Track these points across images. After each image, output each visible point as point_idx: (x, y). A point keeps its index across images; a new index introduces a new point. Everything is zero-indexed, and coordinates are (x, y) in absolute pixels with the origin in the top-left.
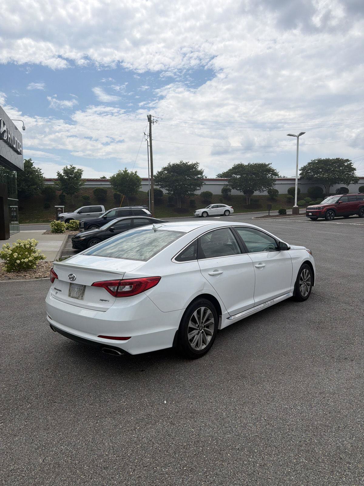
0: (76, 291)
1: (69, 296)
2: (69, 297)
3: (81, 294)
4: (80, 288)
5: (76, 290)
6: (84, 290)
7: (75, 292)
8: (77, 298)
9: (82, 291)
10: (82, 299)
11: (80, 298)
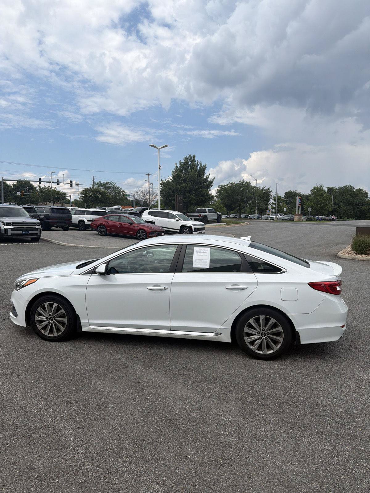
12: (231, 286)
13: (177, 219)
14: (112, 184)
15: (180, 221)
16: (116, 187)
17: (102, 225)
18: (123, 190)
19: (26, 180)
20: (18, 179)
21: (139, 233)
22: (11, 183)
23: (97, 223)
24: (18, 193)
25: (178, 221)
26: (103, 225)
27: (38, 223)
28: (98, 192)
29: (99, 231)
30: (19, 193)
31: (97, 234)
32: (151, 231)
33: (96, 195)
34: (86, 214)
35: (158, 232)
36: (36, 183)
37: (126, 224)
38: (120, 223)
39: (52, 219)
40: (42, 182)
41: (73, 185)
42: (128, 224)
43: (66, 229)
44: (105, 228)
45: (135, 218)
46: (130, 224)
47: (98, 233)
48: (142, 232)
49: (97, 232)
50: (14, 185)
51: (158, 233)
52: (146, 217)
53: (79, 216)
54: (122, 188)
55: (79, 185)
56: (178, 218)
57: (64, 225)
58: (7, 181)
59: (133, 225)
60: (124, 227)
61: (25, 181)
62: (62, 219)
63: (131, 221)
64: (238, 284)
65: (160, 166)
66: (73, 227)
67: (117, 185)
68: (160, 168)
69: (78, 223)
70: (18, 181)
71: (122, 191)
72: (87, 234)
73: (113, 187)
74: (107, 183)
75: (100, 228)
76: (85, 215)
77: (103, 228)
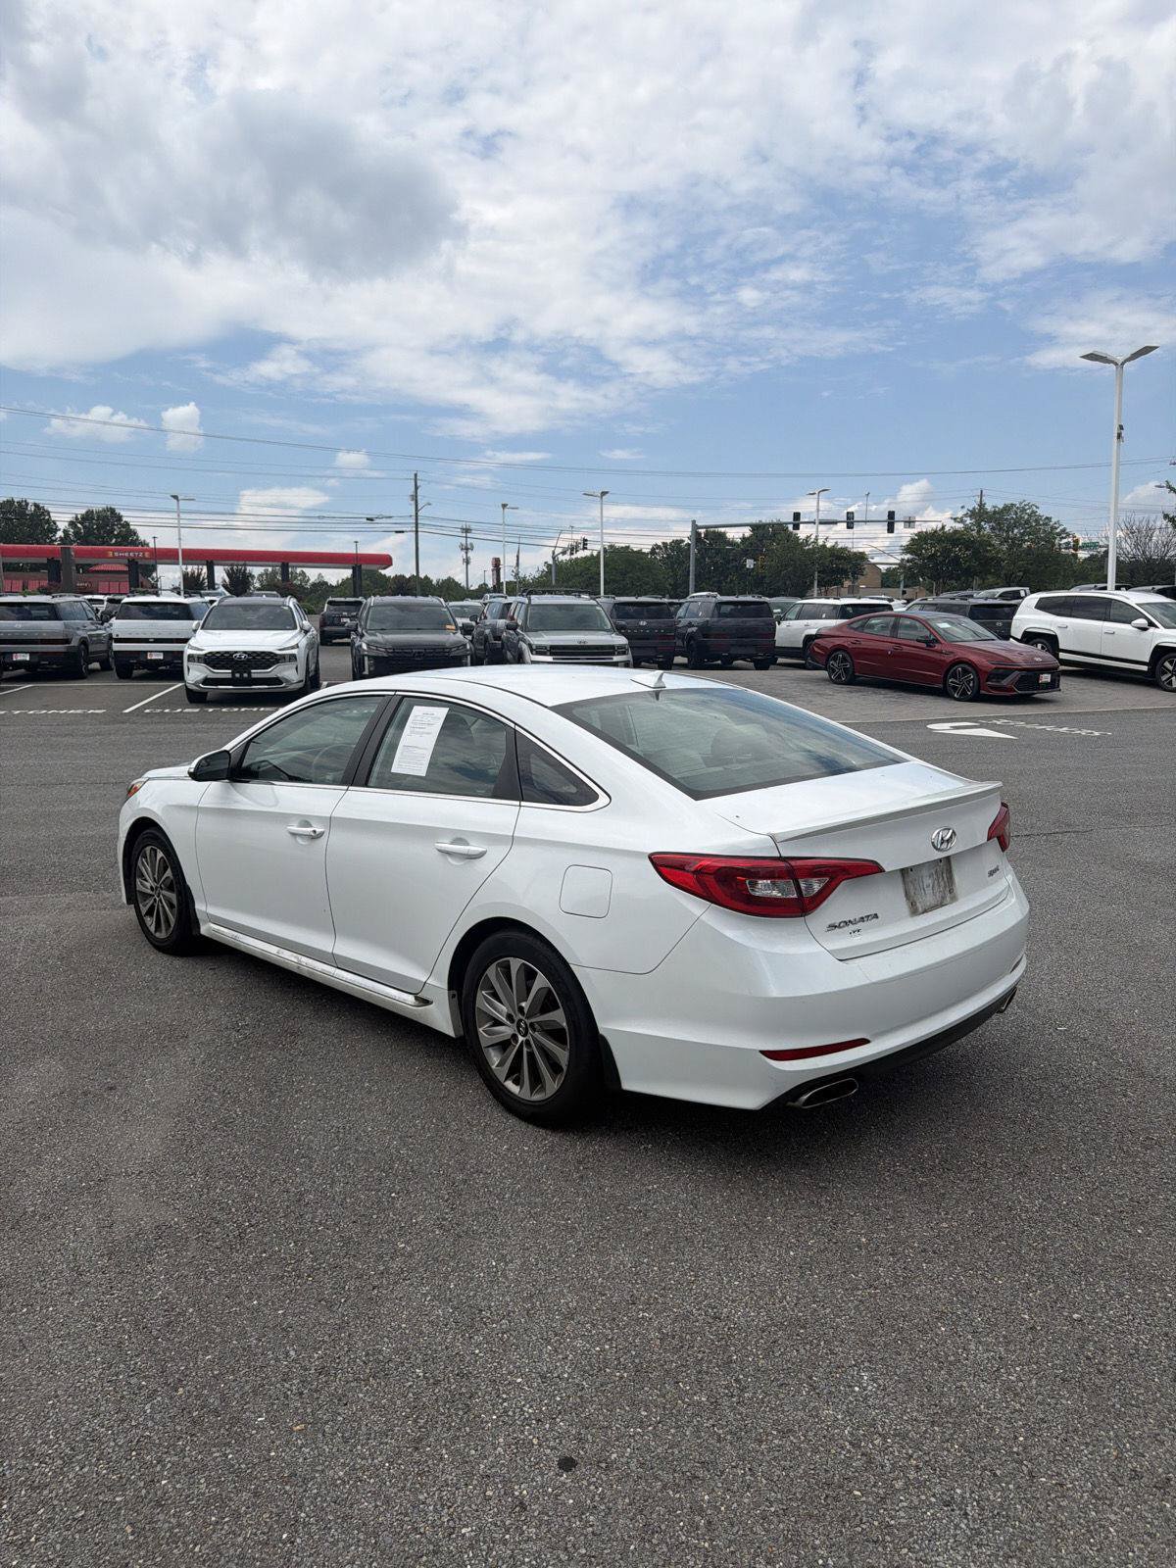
0: (928, 886)
1: (914, 911)
2: (915, 918)
3: (945, 887)
4: (936, 872)
5: (928, 881)
6: (950, 872)
7: (929, 891)
8: (942, 905)
9: (945, 875)
10: (954, 899)
11: (948, 899)
12: (452, 843)
13: (1142, 622)
14: (1024, 510)
15: (1152, 629)
16: (1036, 521)
17: (839, 650)
18: (1062, 527)
19: (775, 521)
20: (755, 520)
21: (954, 676)
22: (735, 534)
23: (828, 643)
24: (750, 564)
25: (1145, 629)
26: (844, 651)
27: (621, 647)
28: (958, 539)
29: (832, 671)
30: (752, 561)
31: (824, 680)
32: (994, 666)
33: (950, 551)
34: (824, 616)
35: (1024, 670)
36: (830, 529)
37: (912, 643)
38: (894, 640)
39: (717, 636)
40: (801, 525)
41: (896, 525)
42: (919, 644)
43: (762, 665)
44: (849, 659)
45: (949, 622)
46: (924, 645)
47: (830, 677)
48: (965, 671)
49: (824, 674)
50: (744, 539)
51: (1024, 673)
52: (1029, 620)
53: (805, 622)
54: (1061, 522)
55: (914, 522)
56: (1146, 618)
57: (752, 651)
58: (727, 529)
59: (938, 647)
60: (907, 655)
61: (772, 525)
62: (753, 633)
63: (931, 633)
64: (466, 838)
65: (1121, 427)
66: (792, 657)
67: (1042, 512)
68: (1119, 436)
69: (801, 646)
70: (755, 527)
71: (1058, 530)
72: (803, 680)
73: (1027, 522)
74: (1007, 508)
75: (835, 659)
76: (821, 618)
77: (844, 660)
